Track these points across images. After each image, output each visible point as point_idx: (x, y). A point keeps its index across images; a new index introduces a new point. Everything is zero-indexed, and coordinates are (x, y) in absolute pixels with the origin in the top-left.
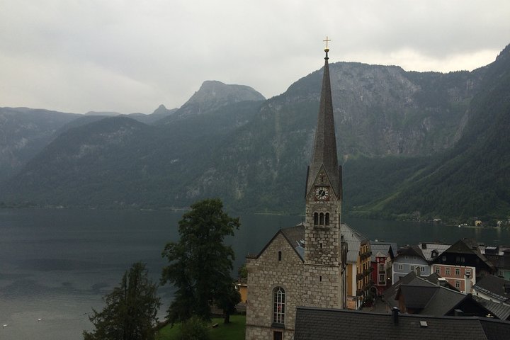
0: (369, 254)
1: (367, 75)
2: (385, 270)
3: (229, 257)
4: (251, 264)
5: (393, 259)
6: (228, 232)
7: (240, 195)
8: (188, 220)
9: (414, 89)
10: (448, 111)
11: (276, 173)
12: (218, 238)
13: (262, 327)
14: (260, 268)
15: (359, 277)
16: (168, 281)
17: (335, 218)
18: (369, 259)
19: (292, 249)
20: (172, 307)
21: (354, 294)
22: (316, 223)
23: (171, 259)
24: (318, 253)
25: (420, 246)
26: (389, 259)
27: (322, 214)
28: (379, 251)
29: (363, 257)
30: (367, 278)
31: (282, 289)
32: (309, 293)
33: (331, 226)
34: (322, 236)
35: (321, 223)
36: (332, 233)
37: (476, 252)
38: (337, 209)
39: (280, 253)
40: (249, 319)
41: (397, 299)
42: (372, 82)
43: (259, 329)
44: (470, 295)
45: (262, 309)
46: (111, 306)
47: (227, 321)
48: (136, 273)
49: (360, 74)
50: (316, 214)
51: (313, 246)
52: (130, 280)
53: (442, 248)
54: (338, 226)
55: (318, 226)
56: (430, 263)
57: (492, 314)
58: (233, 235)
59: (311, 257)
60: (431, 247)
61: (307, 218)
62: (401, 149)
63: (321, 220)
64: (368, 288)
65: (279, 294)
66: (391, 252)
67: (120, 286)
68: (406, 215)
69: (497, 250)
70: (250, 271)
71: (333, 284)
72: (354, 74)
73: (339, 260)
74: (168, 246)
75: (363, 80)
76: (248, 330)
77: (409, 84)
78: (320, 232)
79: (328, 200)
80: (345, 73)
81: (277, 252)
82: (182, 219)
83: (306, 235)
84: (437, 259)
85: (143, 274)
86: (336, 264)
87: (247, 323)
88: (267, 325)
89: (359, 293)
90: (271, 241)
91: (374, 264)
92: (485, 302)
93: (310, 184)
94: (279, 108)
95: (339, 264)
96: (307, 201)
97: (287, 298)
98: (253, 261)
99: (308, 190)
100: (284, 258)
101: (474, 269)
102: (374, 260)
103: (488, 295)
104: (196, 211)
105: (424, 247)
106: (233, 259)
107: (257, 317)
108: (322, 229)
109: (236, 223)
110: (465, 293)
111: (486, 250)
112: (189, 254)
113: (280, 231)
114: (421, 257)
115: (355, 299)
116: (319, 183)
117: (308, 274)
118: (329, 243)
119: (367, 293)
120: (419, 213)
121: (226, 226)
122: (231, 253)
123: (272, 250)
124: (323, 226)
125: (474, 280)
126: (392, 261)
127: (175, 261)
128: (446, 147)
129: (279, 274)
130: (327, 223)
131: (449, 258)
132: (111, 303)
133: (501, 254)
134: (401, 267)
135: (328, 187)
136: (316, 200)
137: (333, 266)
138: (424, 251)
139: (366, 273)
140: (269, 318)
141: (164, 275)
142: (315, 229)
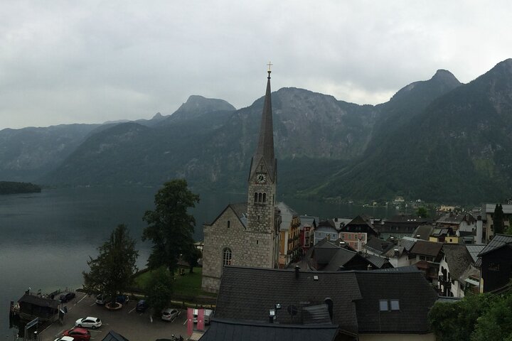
0: (299, 225)
1: (311, 99)
2: (310, 235)
3: (192, 224)
4: (207, 230)
5: (316, 228)
6: (191, 205)
7: (215, 178)
8: (162, 194)
9: (343, 113)
10: (361, 131)
11: (242, 164)
12: (183, 209)
13: (214, 278)
14: (213, 233)
15: (290, 241)
16: (148, 239)
17: (270, 197)
18: (299, 228)
19: (238, 220)
20: (150, 257)
21: (286, 253)
22: (255, 201)
23: (149, 222)
24: (256, 222)
25: (334, 220)
26: (313, 228)
27: (260, 194)
28: (306, 223)
29: (294, 227)
30: (297, 242)
31: (229, 249)
32: (249, 253)
33: (266, 203)
34: (260, 210)
35: (260, 201)
36: (267, 208)
37: (368, 223)
38: (272, 190)
39: (229, 222)
40: (205, 271)
41: (312, 257)
42: (314, 104)
43: (212, 279)
44: (360, 252)
45: (214, 264)
46: (103, 255)
47: (191, 272)
48: (120, 232)
49: (306, 98)
50: (256, 193)
51: (253, 217)
52: (116, 237)
53: (347, 221)
54: (272, 203)
55: (257, 202)
56: (339, 231)
57: (371, 264)
58: (194, 207)
59: (251, 226)
60: (340, 220)
61: (249, 197)
62: (331, 153)
63: (260, 198)
64: (296, 249)
65: (227, 253)
66: (314, 223)
67: (109, 241)
68: (332, 198)
69: (380, 221)
70: (206, 235)
71: (267, 246)
72: (302, 98)
73: (272, 228)
74: (147, 213)
75: (308, 102)
76: (204, 279)
77: (340, 109)
78: (258, 208)
79: (265, 183)
80: (296, 96)
81: (227, 221)
82: (157, 193)
83: (248, 209)
84: (344, 229)
85: (126, 232)
86: (270, 231)
87: (203, 274)
88: (217, 276)
89: (289, 253)
90: (222, 213)
91: (302, 231)
92: (370, 256)
93: (253, 171)
94: (246, 117)
95: (272, 232)
96: (250, 184)
97: (233, 256)
98: (208, 227)
99: (251, 175)
100: (232, 227)
101: (366, 234)
102: (302, 229)
103: (372, 251)
104: (167, 188)
105: (336, 220)
106: (195, 225)
107: (211, 270)
108: (260, 205)
109: (197, 199)
110: (358, 250)
111: (374, 222)
112: (162, 219)
113: (229, 206)
114: (333, 227)
115: (286, 257)
116: (259, 171)
117: (248, 239)
118: (264, 216)
119: (296, 252)
120: (340, 197)
121: (190, 200)
122: (193, 220)
123: (223, 220)
124: (261, 203)
125: (366, 242)
126: (315, 230)
127: (152, 224)
128: (358, 154)
129: (228, 238)
130: (264, 201)
131: (351, 228)
132: (103, 252)
133: (383, 223)
134: (320, 234)
135: (266, 174)
136: (257, 183)
137: (267, 233)
138: (336, 223)
139: (295, 238)
140: (219, 271)
141: (144, 234)
142: (255, 204)
